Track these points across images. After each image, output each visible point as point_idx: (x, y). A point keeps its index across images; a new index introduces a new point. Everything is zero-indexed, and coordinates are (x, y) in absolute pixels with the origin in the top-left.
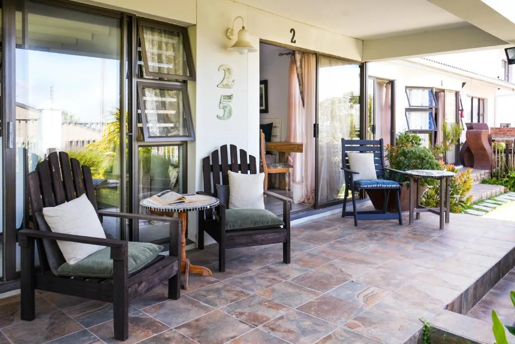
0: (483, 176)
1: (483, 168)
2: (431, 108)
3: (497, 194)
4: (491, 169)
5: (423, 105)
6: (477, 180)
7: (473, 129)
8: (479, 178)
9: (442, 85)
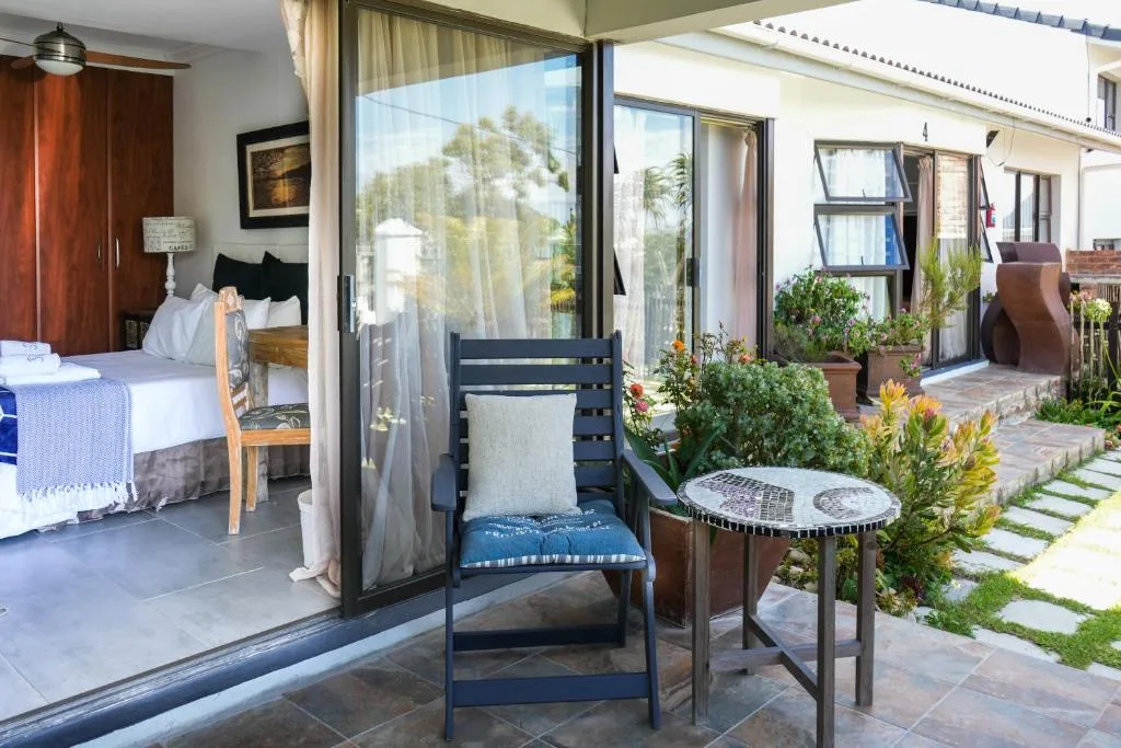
0: (1043, 395)
1: (1044, 368)
2: (893, 204)
3: (1084, 457)
4: (1068, 372)
5: (867, 195)
6: (1027, 408)
7: (1017, 260)
8: (1033, 401)
9: (926, 136)
